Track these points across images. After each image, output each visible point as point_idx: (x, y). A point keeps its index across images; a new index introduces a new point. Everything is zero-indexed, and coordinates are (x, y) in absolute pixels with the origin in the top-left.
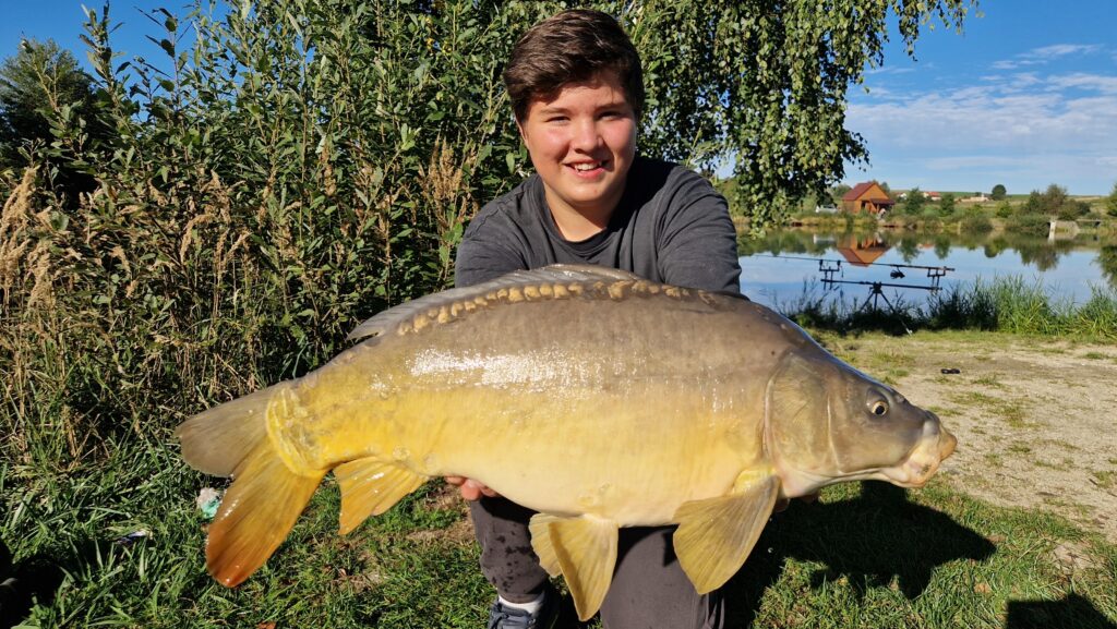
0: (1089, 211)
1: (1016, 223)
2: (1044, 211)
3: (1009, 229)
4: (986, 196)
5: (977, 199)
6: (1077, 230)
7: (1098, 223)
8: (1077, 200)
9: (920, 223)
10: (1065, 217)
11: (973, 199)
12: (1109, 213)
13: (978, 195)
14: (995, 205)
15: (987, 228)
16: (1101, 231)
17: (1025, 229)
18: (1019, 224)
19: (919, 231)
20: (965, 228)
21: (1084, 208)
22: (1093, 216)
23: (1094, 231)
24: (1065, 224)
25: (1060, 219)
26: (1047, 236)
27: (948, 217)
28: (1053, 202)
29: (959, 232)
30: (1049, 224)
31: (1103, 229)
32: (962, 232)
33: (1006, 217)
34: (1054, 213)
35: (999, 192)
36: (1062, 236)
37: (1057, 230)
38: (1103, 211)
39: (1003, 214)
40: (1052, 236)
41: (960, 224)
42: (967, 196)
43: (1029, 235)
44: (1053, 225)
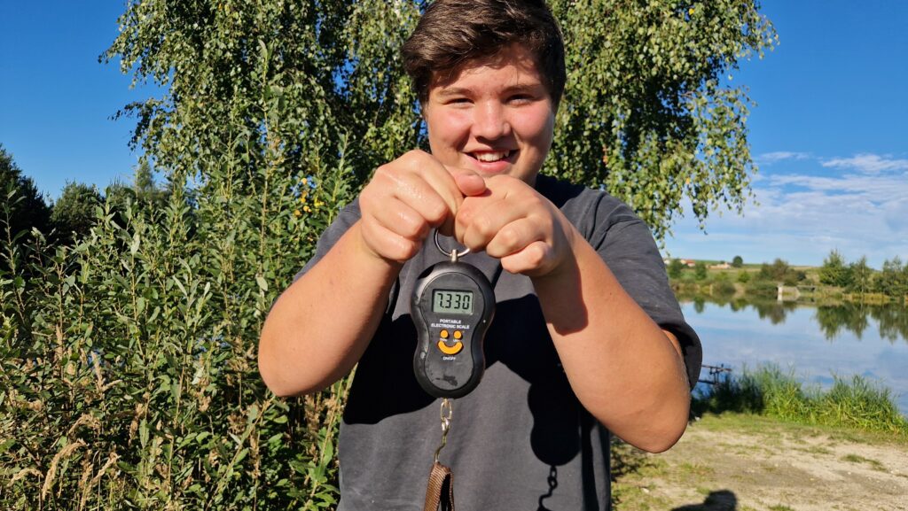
0: (805, 277)
1: (753, 287)
2: (773, 278)
3: (749, 292)
4: (728, 264)
5: (722, 266)
6: (799, 294)
7: (813, 289)
8: (795, 269)
9: (682, 285)
10: (789, 283)
11: (719, 266)
12: (821, 281)
13: (723, 263)
14: (736, 272)
15: (731, 291)
16: (816, 295)
17: (760, 292)
18: (755, 288)
19: (681, 292)
20: (716, 290)
21: (801, 276)
22: (809, 283)
23: (811, 295)
24: (789, 289)
25: (785, 285)
26: (776, 298)
27: (703, 282)
28: (778, 271)
29: (711, 293)
30: (777, 289)
31: (818, 293)
32: (714, 293)
33: (745, 282)
34: (780, 279)
35: (737, 262)
36: (788, 298)
37: (784, 294)
38: (816, 278)
39: (743, 279)
40: (780, 298)
41: (711, 287)
42: (714, 263)
43: (763, 297)
44: (781, 289)
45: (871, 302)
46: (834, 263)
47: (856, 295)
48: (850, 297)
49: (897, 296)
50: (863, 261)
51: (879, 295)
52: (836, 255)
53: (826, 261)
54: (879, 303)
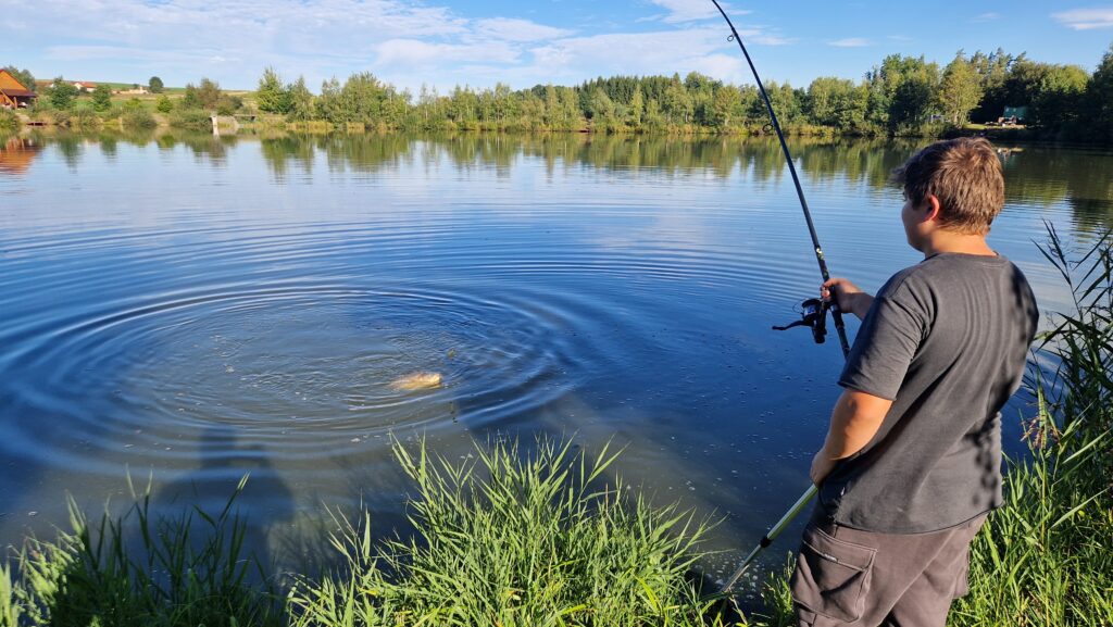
0: (241, 105)
1: (179, 118)
2: (203, 106)
3: (174, 125)
4: (144, 88)
5: (136, 92)
6: (237, 126)
7: (253, 118)
8: (230, 94)
9: (74, 119)
10: (223, 112)
11: (131, 91)
12: (260, 108)
14: (155, 99)
15: (149, 125)
16: (256, 125)
17: (190, 125)
18: (183, 120)
19: (75, 129)
20: (128, 125)
21: (237, 103)
22: (246, 111)
23: (252, 126)
24: (224, 119)
25: (219, 114)
26: (212, 132)
27: (106, 113)
28: (205, 97)
29: (122, 128)
30: (210, 119)
31: (259, 123)
32: (126, 129)
33: (167, 111)
34: (213, 108)
36: (225, 132)
37: (220, 126)
38: (254, 105)
39: (165, 108)
40: (216, 131)
41: (120, 120)
42: (125, 88)
43: (195, 131)
44: (215, 121)
45: (316, 131)
46: (270, 85)
47: (300, 123)
48: (293, 126)
49: (340, 122)
50: (301, 82)
51: (323, 122)
52: (271, 74)
53: (261, 83)
54: (323, 132)
